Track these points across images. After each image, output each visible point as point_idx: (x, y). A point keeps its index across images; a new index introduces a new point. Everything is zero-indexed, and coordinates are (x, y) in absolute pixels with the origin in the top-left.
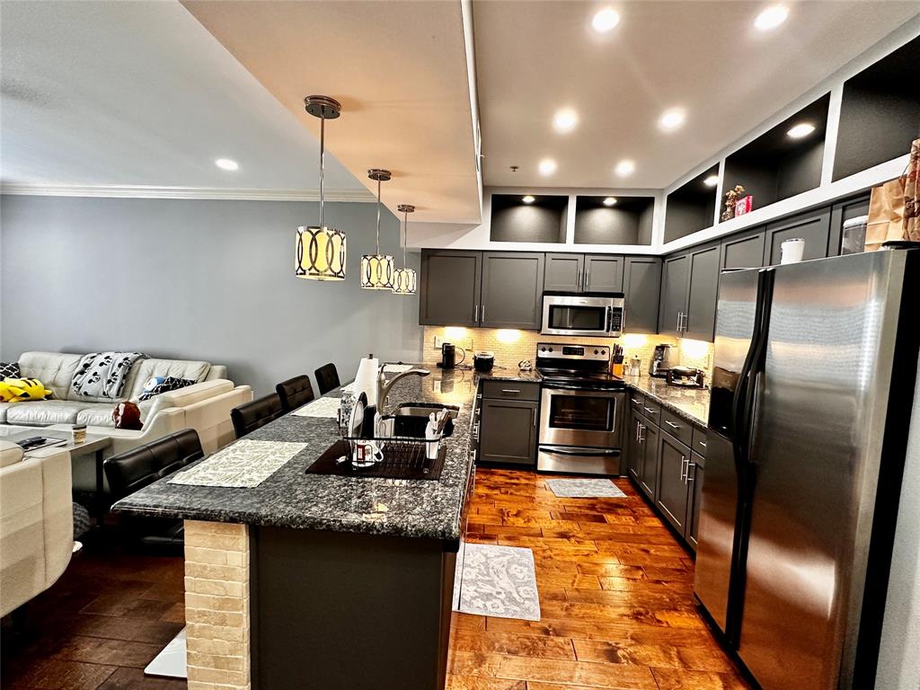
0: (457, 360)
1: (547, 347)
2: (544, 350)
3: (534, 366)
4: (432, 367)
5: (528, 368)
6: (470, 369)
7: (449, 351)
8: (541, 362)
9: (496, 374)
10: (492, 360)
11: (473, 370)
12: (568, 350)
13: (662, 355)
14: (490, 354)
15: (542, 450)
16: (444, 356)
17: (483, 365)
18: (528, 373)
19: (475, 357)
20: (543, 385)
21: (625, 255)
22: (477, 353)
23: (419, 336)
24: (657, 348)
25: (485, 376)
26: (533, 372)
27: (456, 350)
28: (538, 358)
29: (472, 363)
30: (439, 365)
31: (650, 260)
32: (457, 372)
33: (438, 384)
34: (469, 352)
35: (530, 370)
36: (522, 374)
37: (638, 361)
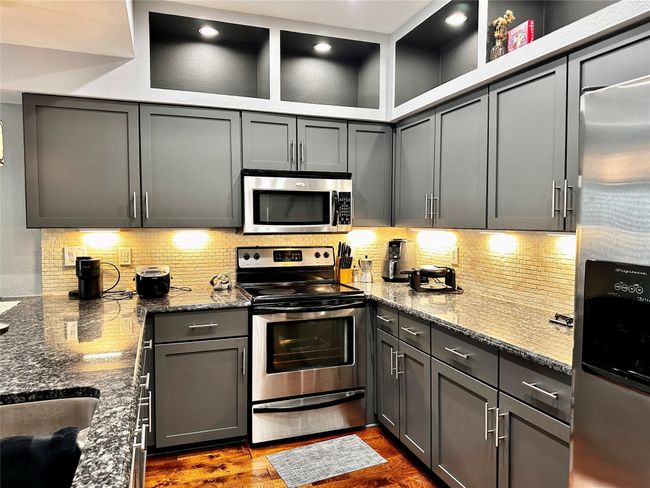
0: (106, 284)
1: (251, 253)
2: (247, 257)
3: (233, 282)
4: (60, 300)
5: (226, 286)
6: (131, 296)
7: (88, 272)
8: (244, 275)
9: (175, 300)
10: (166, 279)
11: (136, 298)
12: (279, 255)
13: (398, 253)
14: (164, 270)
15: (257, 411)
16: (80, 278)
17: (152, 288)
18: (226, 292)
19: (138, 276)
20: (252, 311)
21: (348, 121)
22: (141, 270)
23: (31, 249)
24: (391, 244)
25: (155, 307)
26: (234, 291)
27: (103, 267)
28: (239, 270)
29: (133, 287)
30: (73, 295)
31: (378, 128)
32: (107, 304)
33: (73, 326)
34: (127, 270)
35: (229, 288)
36: (217, 296)
37: (370, 262)
